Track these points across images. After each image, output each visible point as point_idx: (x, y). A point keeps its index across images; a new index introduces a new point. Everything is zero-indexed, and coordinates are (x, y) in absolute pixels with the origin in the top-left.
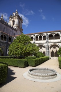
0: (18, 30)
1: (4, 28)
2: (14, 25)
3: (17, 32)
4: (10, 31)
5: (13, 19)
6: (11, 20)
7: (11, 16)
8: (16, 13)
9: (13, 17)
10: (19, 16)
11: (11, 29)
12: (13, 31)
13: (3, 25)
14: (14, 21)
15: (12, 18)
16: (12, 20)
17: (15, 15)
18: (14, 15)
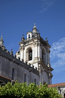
0: (42, 71)
1: (13, 70)
2: (30, 58)
3: (39, 76)
4: (25, 75)
5: (29, 46)
6: (24, 49)
7: (24, 38)
8: (34, 31)
9: (28, 42)
10: (41, 38)
11: (26, 72)
12: (32, 74)
13: (11, 63)
14: (30, 51)
15: (25, 43)
16: (26, 48)
17: (33, 36)
18: (31, 36)
